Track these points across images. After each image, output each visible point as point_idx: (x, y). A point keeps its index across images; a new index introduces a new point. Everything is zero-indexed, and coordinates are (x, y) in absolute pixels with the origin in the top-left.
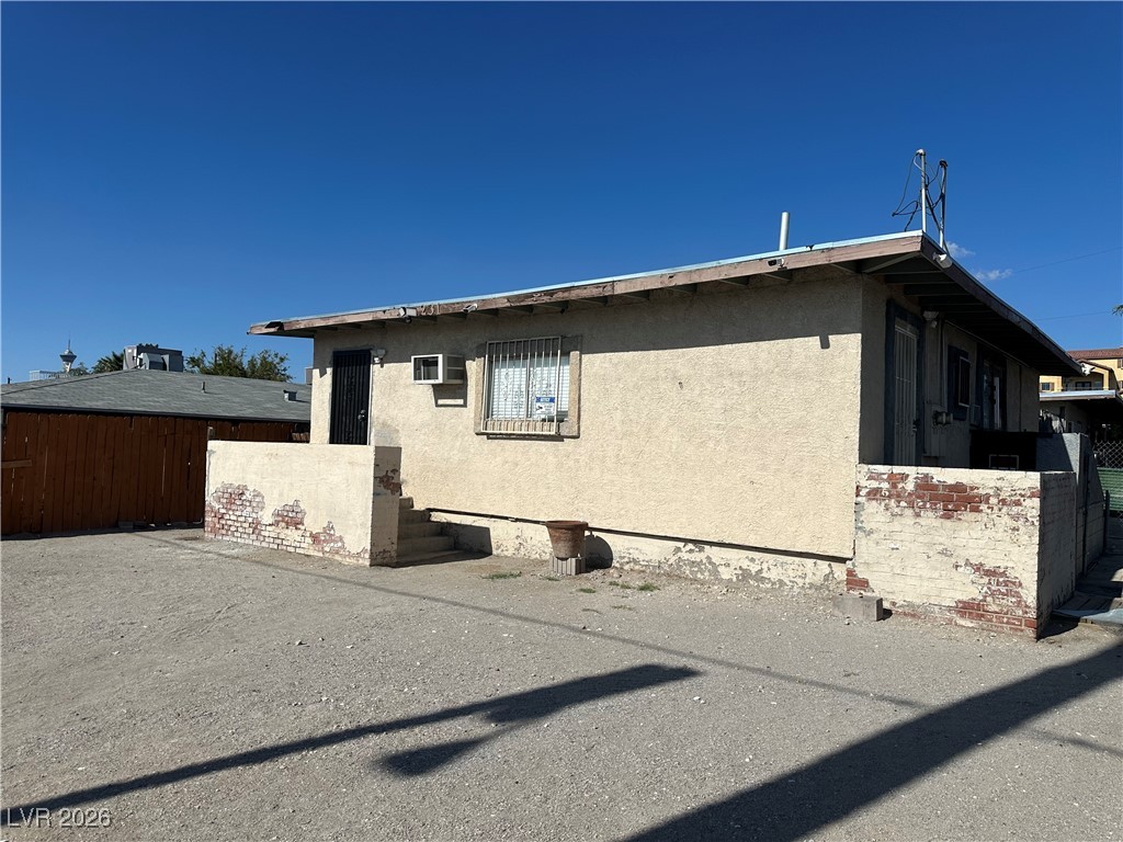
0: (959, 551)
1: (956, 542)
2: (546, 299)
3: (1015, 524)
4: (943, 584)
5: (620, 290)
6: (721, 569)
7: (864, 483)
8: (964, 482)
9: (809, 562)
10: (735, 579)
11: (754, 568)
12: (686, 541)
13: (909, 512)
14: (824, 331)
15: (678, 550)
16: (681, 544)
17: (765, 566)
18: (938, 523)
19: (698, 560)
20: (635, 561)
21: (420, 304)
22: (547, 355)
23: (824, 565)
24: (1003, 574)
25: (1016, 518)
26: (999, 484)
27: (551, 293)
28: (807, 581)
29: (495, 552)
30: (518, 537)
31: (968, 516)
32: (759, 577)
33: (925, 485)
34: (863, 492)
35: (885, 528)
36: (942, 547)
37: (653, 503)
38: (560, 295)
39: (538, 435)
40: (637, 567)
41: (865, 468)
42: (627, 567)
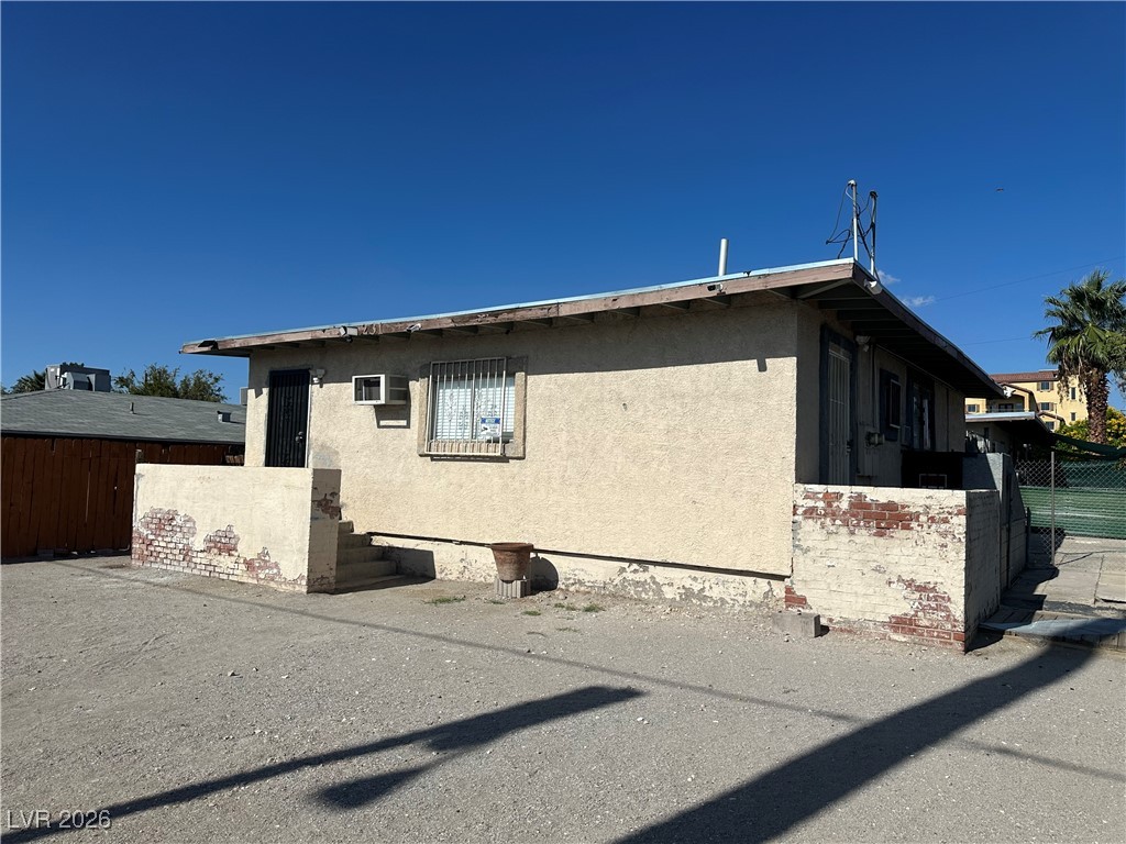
0: (892, 568)
1: (889, 559)
2: (491, 320)
3: (943, 541)
4: (876, 600)
5: (564, 312)
6: (665, 589)
7: (800, 502)
8: (896, 501)
9: (749, 580)
10: (678, 599)
11: (696, 587)
12: (631, 561)
13: (844, 530)
14: (762, 353)
15: (623, 570)
16: (626, 565)
17: (707, 585)
18: (871, 540)
19: (643, 580)
20: (581, 583)
21: (362, 324)
22: (492, 376)
23: (763, 582)
24: (933, 590)
25: (944, 535)
26: (928, 502)
27: (495, 314)
28: (748, 598)
29: (438, 576)
30: (462, 560)
31: (900, 533)
32: (701, 596)
33: (859, 504)
34: (800, 511)
35: (822, 546)
36: (875, 564)
37: (598, 524)
38: (505, 316)
39: (483, 457)
40: (582, 589)
41: (801, 487)
42: (572, 589)
